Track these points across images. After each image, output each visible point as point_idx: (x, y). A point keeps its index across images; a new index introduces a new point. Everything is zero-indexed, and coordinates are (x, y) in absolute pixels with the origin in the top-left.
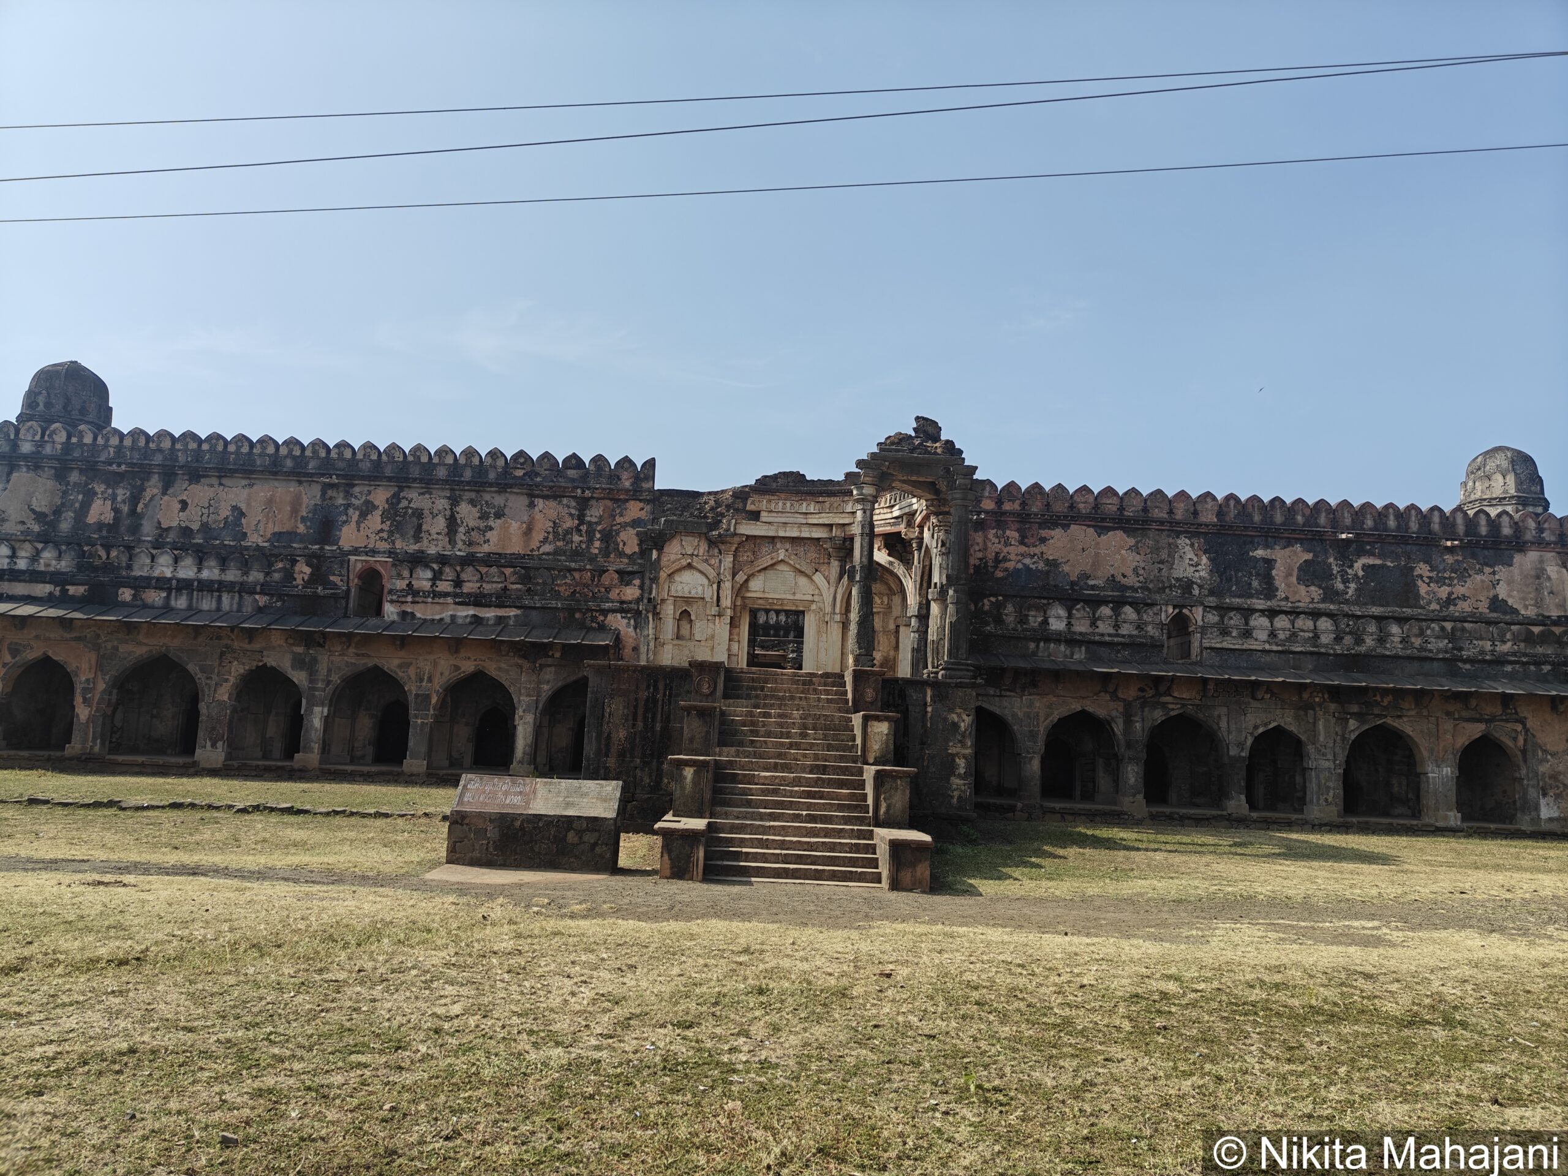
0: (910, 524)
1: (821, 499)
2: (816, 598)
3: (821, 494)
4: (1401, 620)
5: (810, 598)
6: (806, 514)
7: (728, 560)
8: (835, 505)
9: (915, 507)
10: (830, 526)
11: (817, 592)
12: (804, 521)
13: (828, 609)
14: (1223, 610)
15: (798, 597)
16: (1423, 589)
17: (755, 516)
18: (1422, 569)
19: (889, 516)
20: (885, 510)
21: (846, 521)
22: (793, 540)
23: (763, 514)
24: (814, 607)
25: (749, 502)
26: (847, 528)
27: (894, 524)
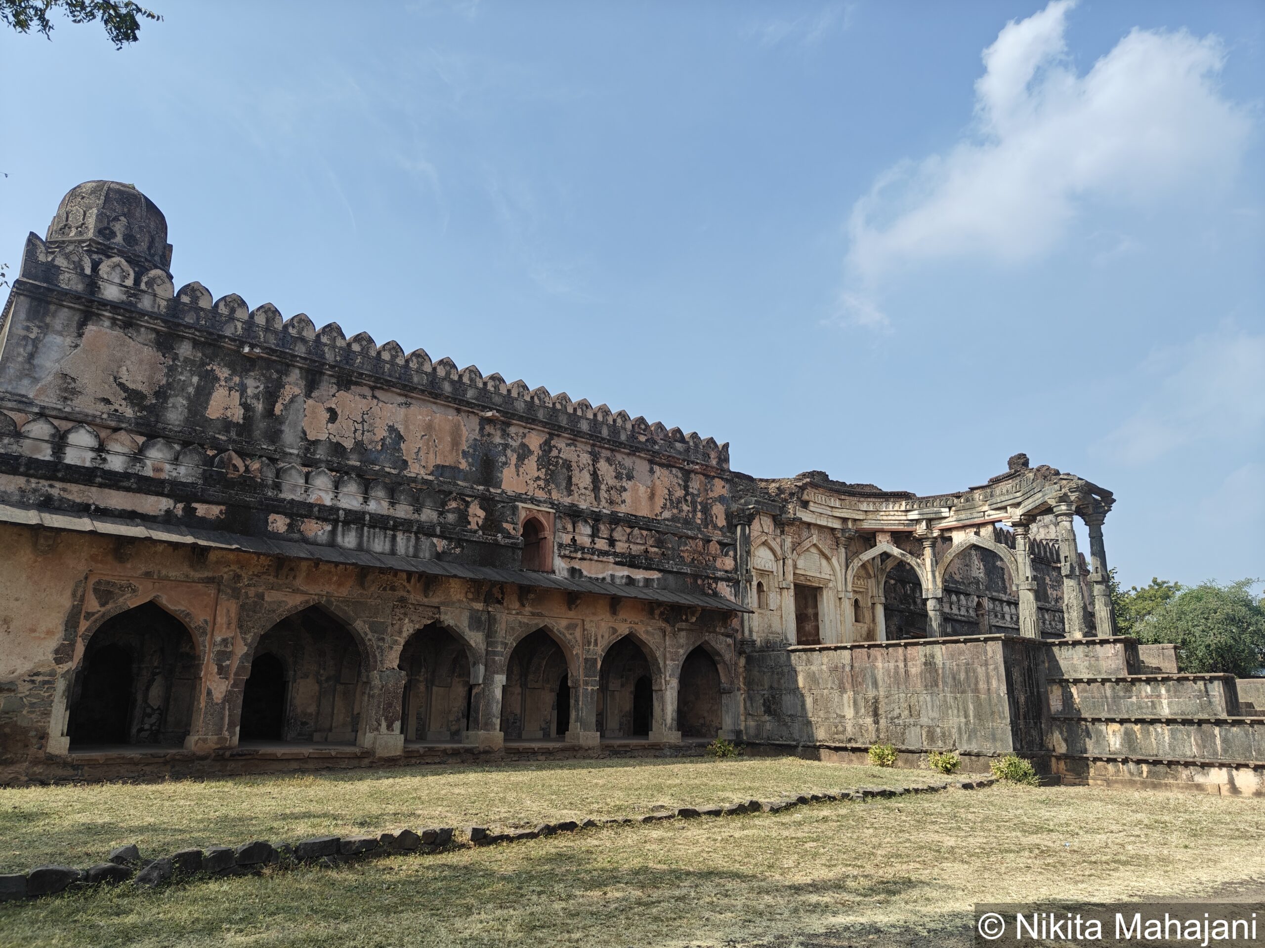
0: (929, 527)
1: (843, 497)
2: (832, 578)
3: (844, 493)
4: (1047, 610)
5: (828, 577)
6: (832, 507)
7: (789, 541)
8: (853, 503)
9: (944, 515)
10: (845, 520)
11: (831, 573)
12: (830, 514)
13: (840, 587)
14: (993, 599)
15: (823, 576)
16: (1049, 592)
17: (805, 504)
18: (1048, 580)
19: (904, 518)
20: (900, 513)
21: (861, 517)
22: (821, 528)
23: (811, 504)
24: (831, 585)
25: (805, 492)
26: (858, 523)
27: (908, 525)
